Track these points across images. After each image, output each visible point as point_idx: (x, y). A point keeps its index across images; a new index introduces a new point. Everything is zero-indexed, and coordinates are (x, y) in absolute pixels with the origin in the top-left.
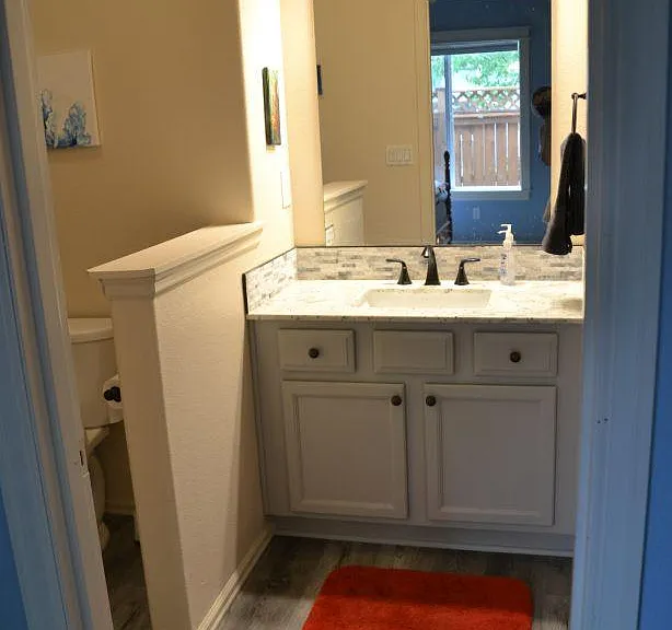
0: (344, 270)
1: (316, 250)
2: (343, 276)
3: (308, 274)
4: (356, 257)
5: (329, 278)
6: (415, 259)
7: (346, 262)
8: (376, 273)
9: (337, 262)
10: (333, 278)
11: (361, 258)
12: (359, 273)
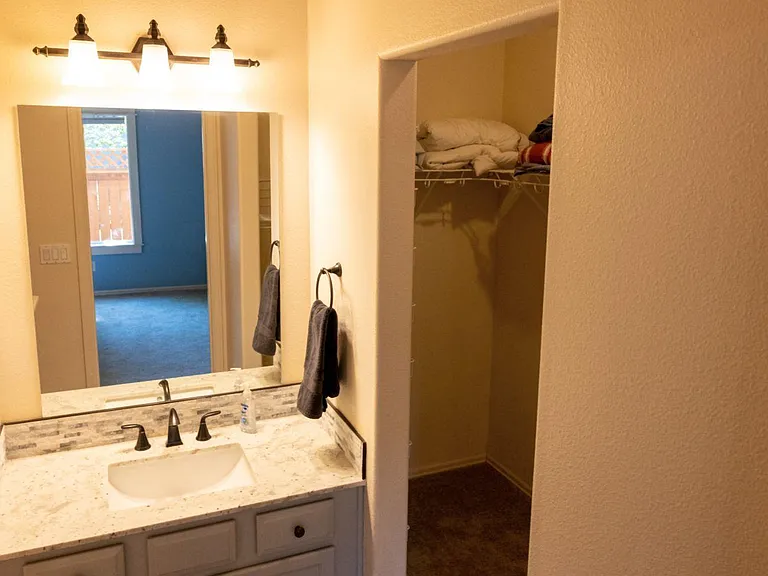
0: (67, 440)
1: (30, 424)
2: (65, 447)
3: (21, 451)
4: (81, 425)
5: (48, 451)
6: (149, 418)
7: (69, 432)
8: (106, 438)
9: (58, 433)
10: (54, 451)
11: (87, 424)
12: (85, 441)
